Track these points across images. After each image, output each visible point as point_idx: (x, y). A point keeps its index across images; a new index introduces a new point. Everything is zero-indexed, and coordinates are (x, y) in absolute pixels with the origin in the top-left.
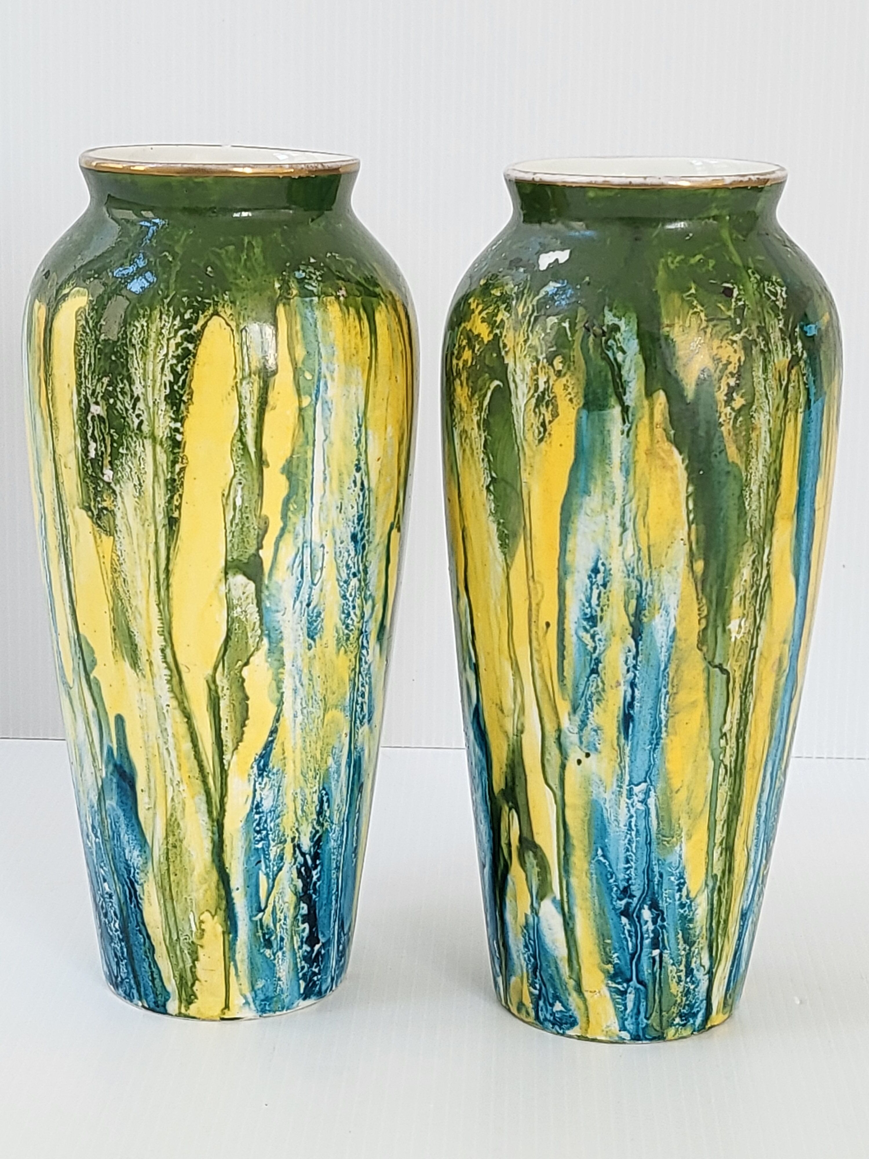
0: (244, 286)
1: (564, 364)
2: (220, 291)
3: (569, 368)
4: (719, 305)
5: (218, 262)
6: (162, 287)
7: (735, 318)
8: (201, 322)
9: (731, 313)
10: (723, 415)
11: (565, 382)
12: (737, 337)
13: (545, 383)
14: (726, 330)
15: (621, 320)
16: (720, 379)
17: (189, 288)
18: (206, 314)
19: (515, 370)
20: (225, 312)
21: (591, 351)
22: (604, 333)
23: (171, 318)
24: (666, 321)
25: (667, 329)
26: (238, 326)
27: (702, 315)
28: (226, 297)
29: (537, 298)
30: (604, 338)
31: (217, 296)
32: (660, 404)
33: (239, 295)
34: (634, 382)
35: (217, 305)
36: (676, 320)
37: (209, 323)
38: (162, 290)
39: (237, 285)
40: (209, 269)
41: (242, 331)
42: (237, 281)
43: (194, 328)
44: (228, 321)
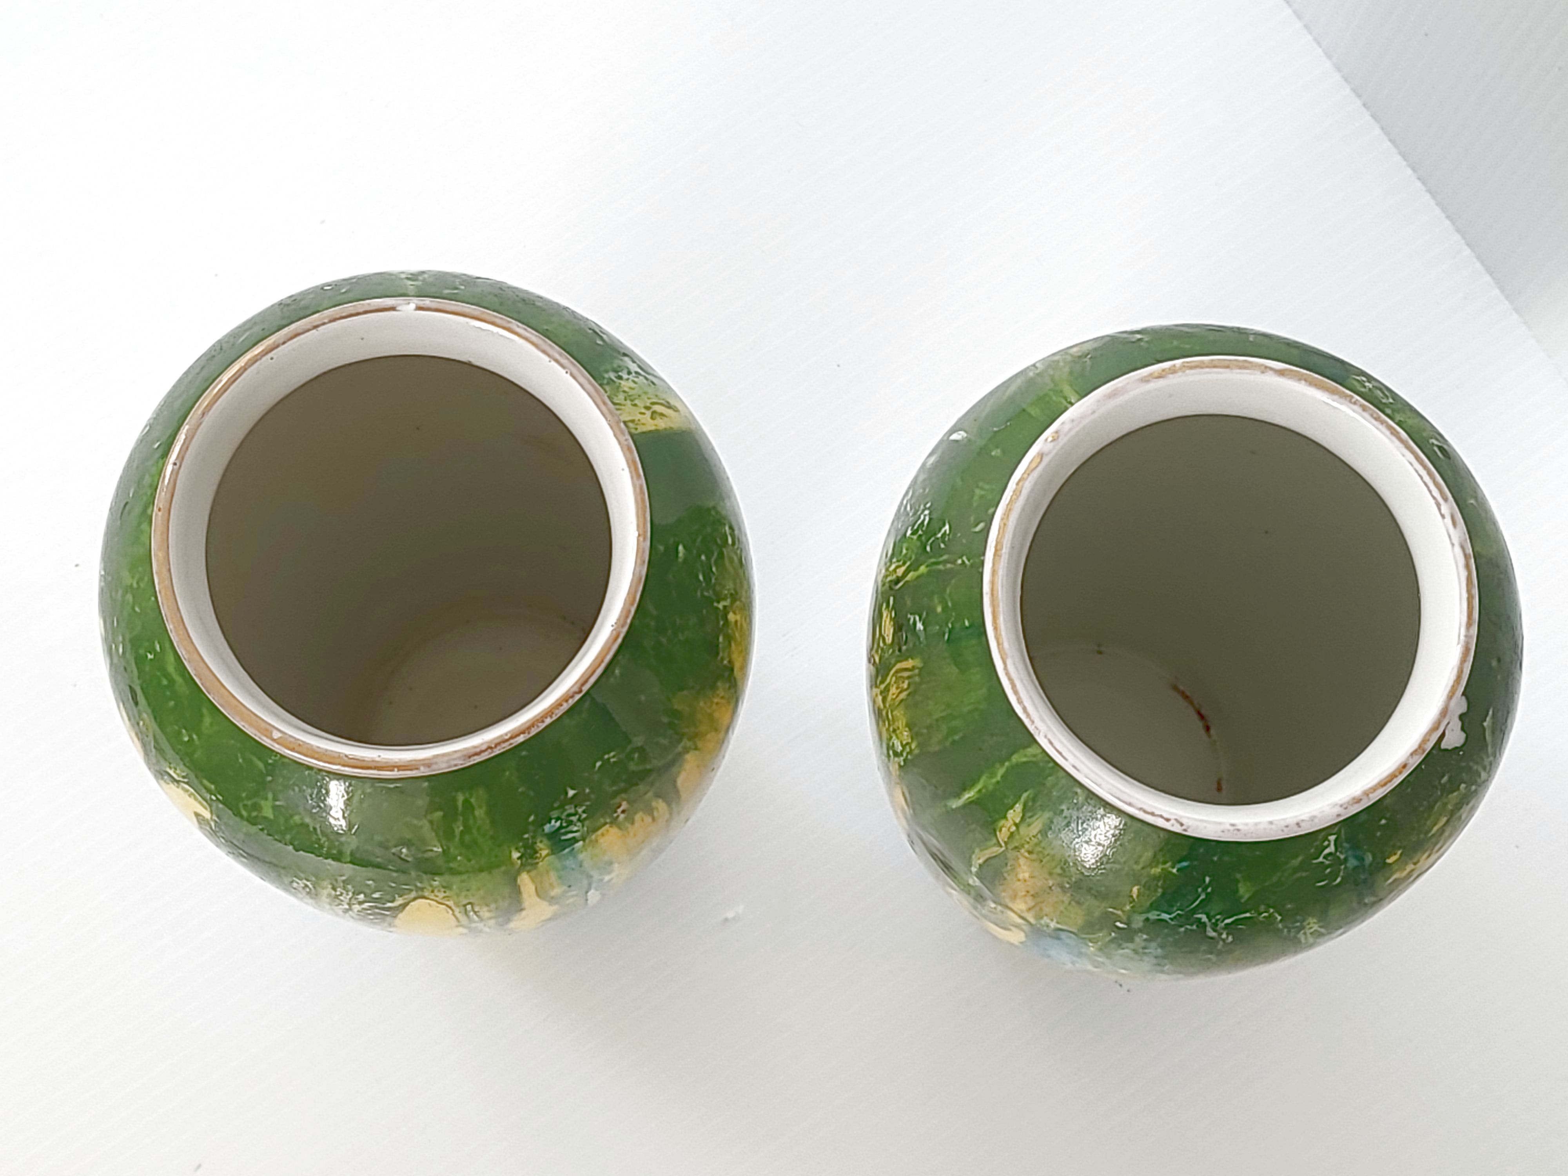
0: (461, 868)
2: (426, 878)
8: (399, 901)
18: (405, 897)
20: (436, 895)
23: (350, 893)
26: (457, 903)
28: (436, 883)
31: (422, 883)
33: (456, 879)
35: (423, 890)
37: (411, 904)
40: (404, 851)
41: (465, 906)
42: (452, 865)
43: (389, 905)
44: (441, 901)
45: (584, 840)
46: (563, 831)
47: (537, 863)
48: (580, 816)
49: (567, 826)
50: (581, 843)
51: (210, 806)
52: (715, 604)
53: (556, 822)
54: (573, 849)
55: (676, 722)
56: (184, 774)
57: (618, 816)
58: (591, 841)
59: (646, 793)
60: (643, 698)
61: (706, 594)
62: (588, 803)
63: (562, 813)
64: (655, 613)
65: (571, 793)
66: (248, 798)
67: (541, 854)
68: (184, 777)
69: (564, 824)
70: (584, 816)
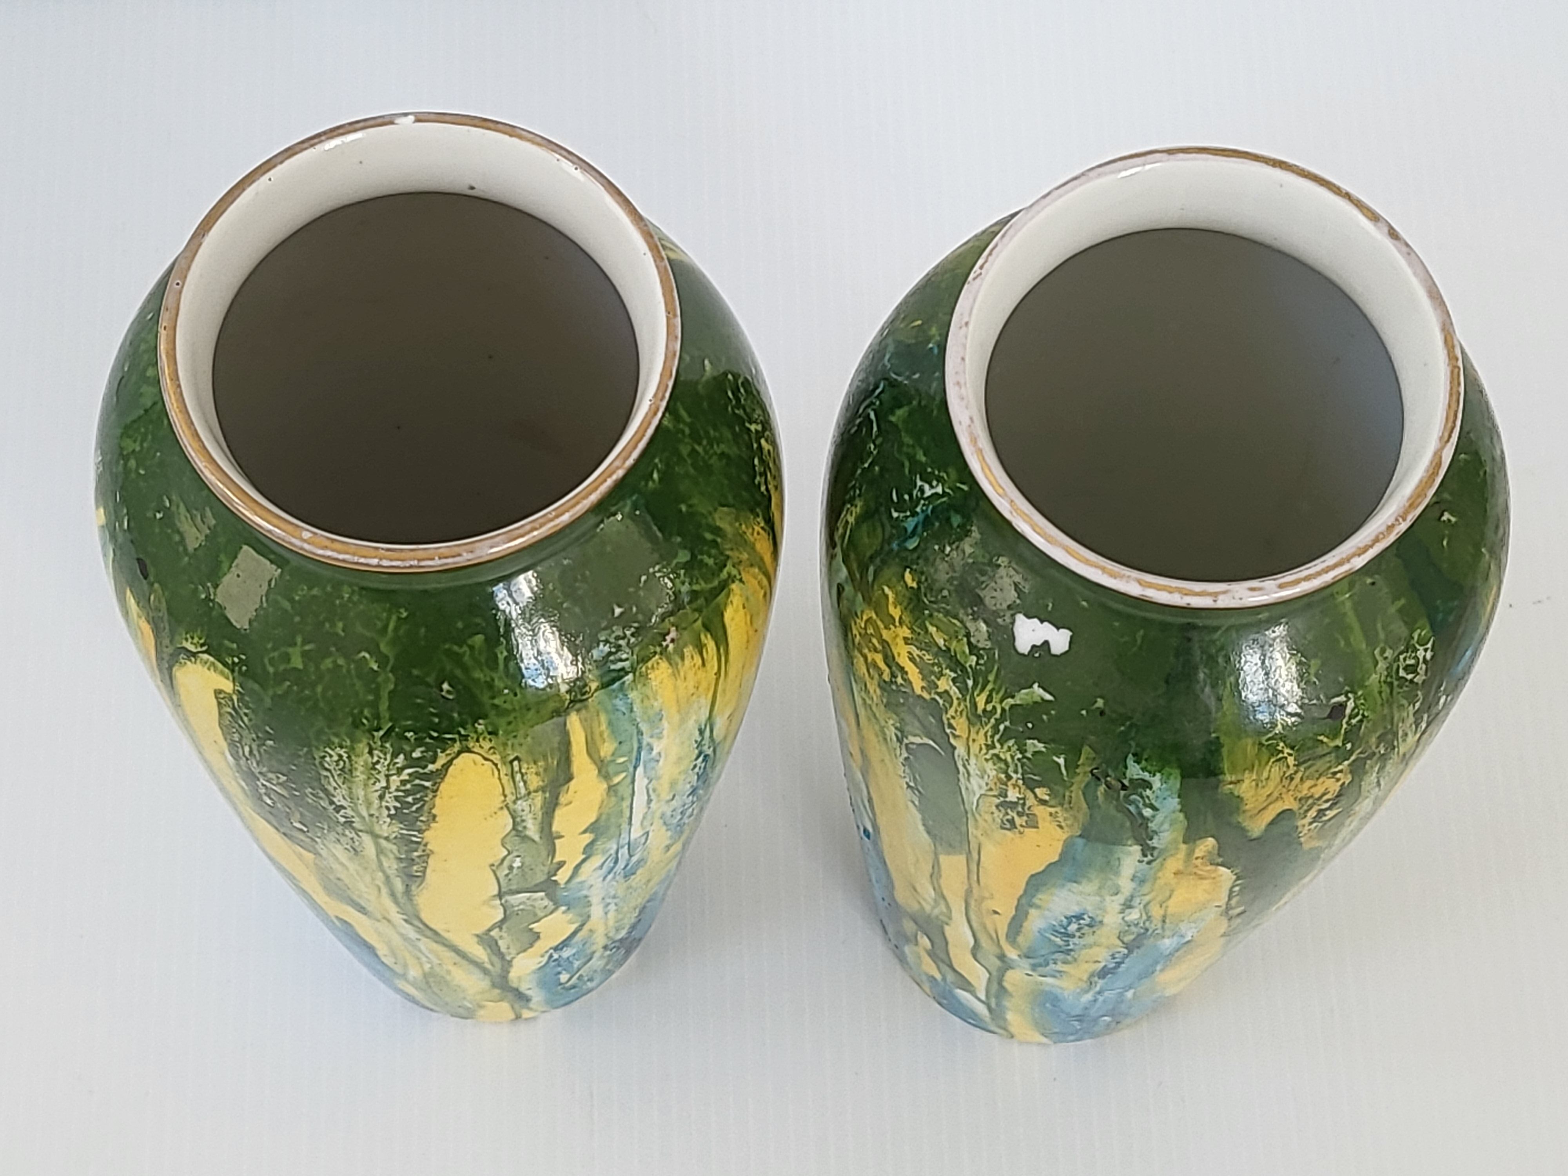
0: (508, 706)
1: (1054, 798)
2: (470, 721)
3: (1061, 804)
5: (458, 672)
6: (366, 712)
7: (1344, 744)
8: (442, 759)
9: (1338, 741)
13: (1019, 798)
14: (1328, 764)
15: (1154, 775)
16: (1307, 811)
17: (415, 719)
18: (448, 752)
19: (968, 761)
20: (481, 747)
22: (1124, 787)
23: (389, 757)
24: (1229, 777)
25: (1232, 786)
26: (503, 758)
27: (1291, 759)
28: (480, 728)
29: (1011, 701)
30: (1123, 791)
31: (465, 729)
32: (1206, 846)
33: (502, 722)
34: (1168, 832)
35: (467, 740)
36: (1247, 774)
37: (455, 762)
38: (366, 718)
39: (496, 707)
40: (445, 686)
41: (511, 762)
42: (496, 701)
43: (431, 767)
44: (486, 756)
45: (633, 670)
46: (612, 658)
47: (587, 699)
48: (629, 640)
49: (616, 653)
50: (630, 676)
51: (233, 671)
52: (747, 425)
53: (605, 645)
54: (624, 683)
55: (719, 540)
56: (202, 641)
57: (667, 646)
58: (641, 675)
59: (695, 621)
60: (684, 508)
61: (737, 411)
62: (636, 625)
63: (610, 635)
64: (688, 420)
65: (618, 611)
66: (274, 649)
67: (590, 688)
68: (202, 645)
69: (613, 650)
70: (633, 640)
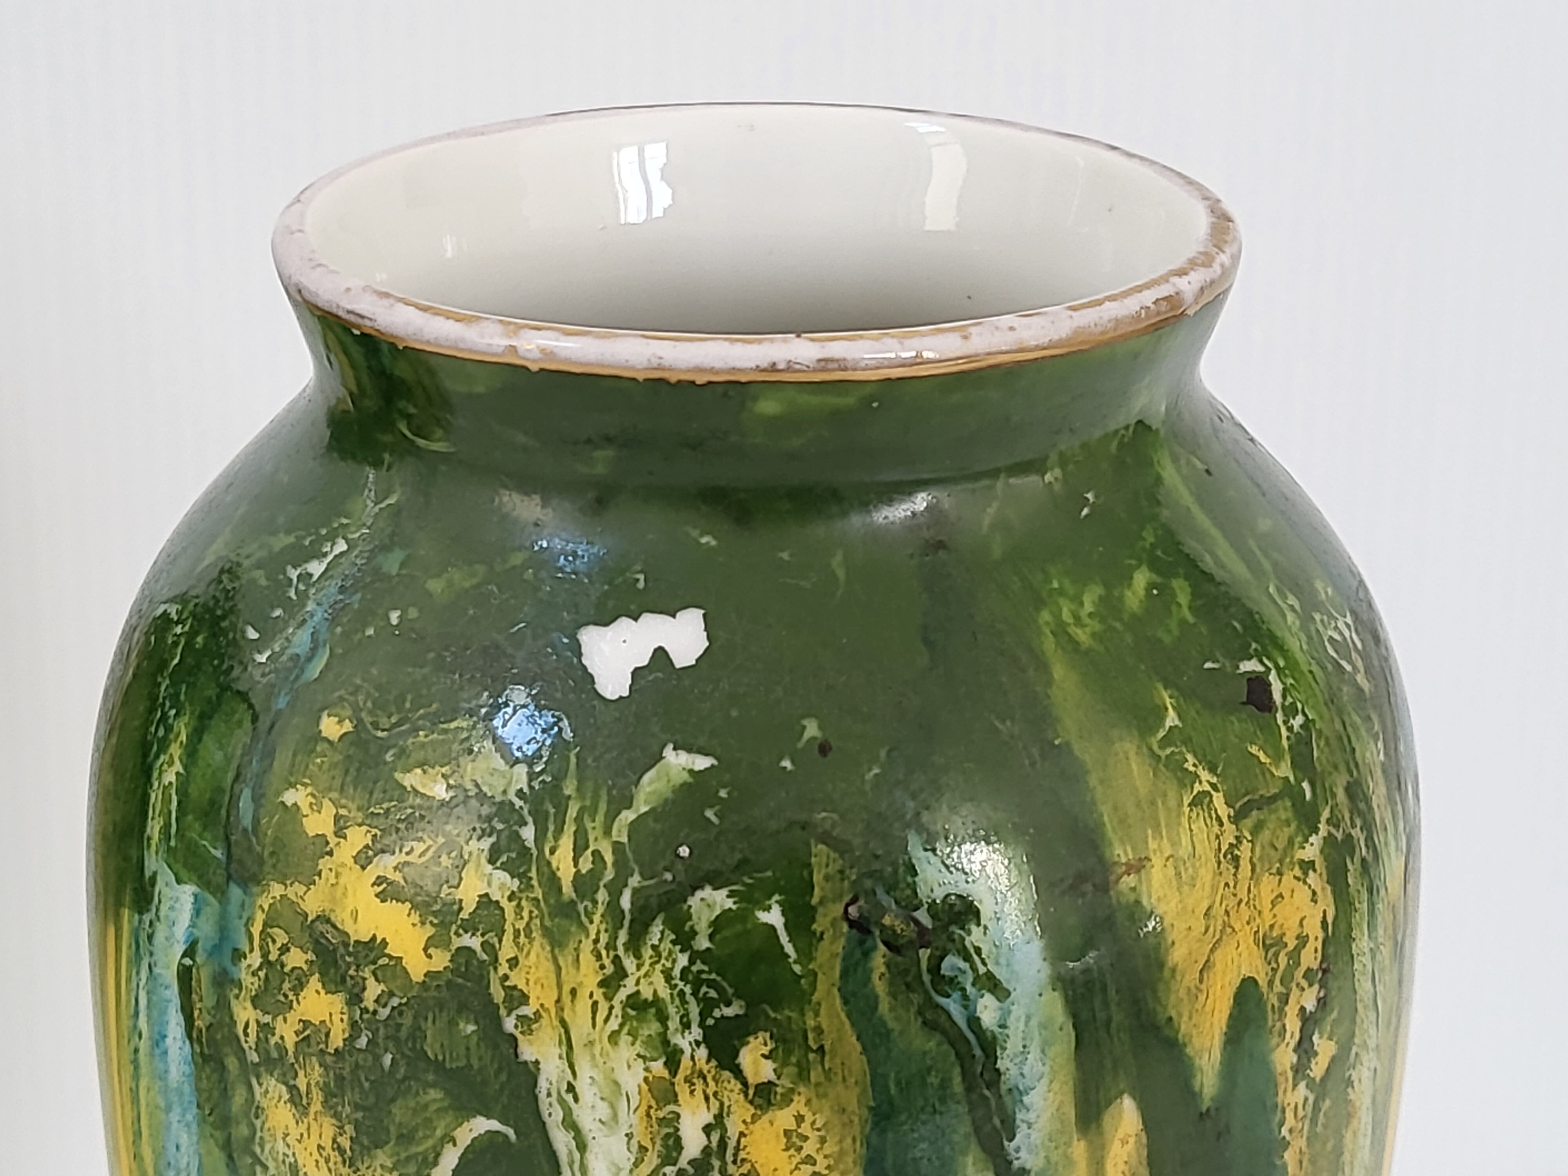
1: (785, 1064)
3: (803, 1074)
4: (1254, 750)
7: (1299, 782)
9: (1285, 770)
10: (1289, 1114)
11: (792, 1125)
12: (1312, 850)
13: (707, 1129)
14: (1287, 831)
16: (1284, 999)
19: (571, 1088)
21: (884, 1006)
22: (923, 937)
24: (1121, 853)
25: (1129, 881)
27: (1218, 800)
29: (628, 816)
30: (924, 954)
32: (1124, 1142)
34: (1042, 1087)
36: (1152, 845)
